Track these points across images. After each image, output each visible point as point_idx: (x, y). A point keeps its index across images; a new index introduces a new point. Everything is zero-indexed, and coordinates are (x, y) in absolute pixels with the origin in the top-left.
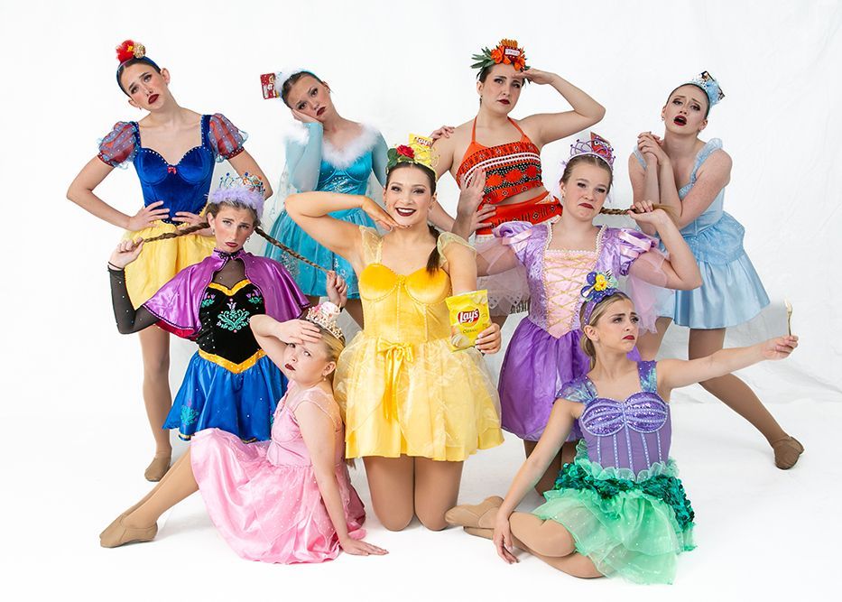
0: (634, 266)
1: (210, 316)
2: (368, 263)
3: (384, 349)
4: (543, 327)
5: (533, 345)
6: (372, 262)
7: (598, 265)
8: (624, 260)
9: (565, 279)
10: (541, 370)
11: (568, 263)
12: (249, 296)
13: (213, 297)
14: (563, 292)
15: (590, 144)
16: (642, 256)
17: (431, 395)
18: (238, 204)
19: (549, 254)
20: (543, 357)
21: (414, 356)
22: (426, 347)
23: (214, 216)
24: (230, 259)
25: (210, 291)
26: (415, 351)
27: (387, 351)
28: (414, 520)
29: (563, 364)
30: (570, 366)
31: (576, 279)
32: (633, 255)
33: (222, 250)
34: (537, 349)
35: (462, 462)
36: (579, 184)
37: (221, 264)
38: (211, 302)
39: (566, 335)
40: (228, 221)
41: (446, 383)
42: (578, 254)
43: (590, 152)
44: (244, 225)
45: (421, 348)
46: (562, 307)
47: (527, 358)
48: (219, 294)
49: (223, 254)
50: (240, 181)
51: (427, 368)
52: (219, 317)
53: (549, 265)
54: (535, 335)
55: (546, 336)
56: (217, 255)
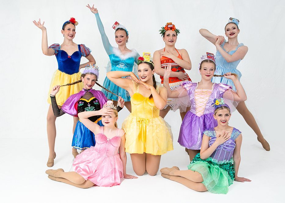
0: (224, 94)
1: (82, 109)
2: (135, 93)
3: (139, 120)
4: (195, 113)
5: (191, 119)
6: (136, 92)
7: (212, 94)
8: (221, 93)
9: (201, 98)
10: (194, 127)
11: (202, 93)
12: (94, 102)
13: (83, 103)
14: (201, 102)
15: (207, 56)
16: (227, 91)
17: (154, 135)
18: (92, 74)
19: (196, 90)
20: (194, 123)
21: (149, 123)
22: (152, 120)
23: (84, 78)
24: (87, 91)
25: (82, 101)
26: (149, 121)
27: (140, 121)
28: (146, 172)
29: (201, 125)
30: (203, 125)
31: (205, 98)
32: (224, 91)
33: (85, 89)
34: (193, 120)
35: (161, 155)
36: (204, 69)
37: (84, 93)
38: (83, 104)
39: (202, 116)
40: (88, 79)
41: (158, 131)
42: (206, 90)
43: (206, 58)
44: (93, 80)
45: (151, 120)
46: (201, 107)
47: (189, 123)
48: (85, 102)
49: (85, 90)
50: (92, 67)
51: (153, 127)
52: (85, 109)
53: (196, 94)
54: (192, 116)
55: (195, 116)
56: (83, 90)
